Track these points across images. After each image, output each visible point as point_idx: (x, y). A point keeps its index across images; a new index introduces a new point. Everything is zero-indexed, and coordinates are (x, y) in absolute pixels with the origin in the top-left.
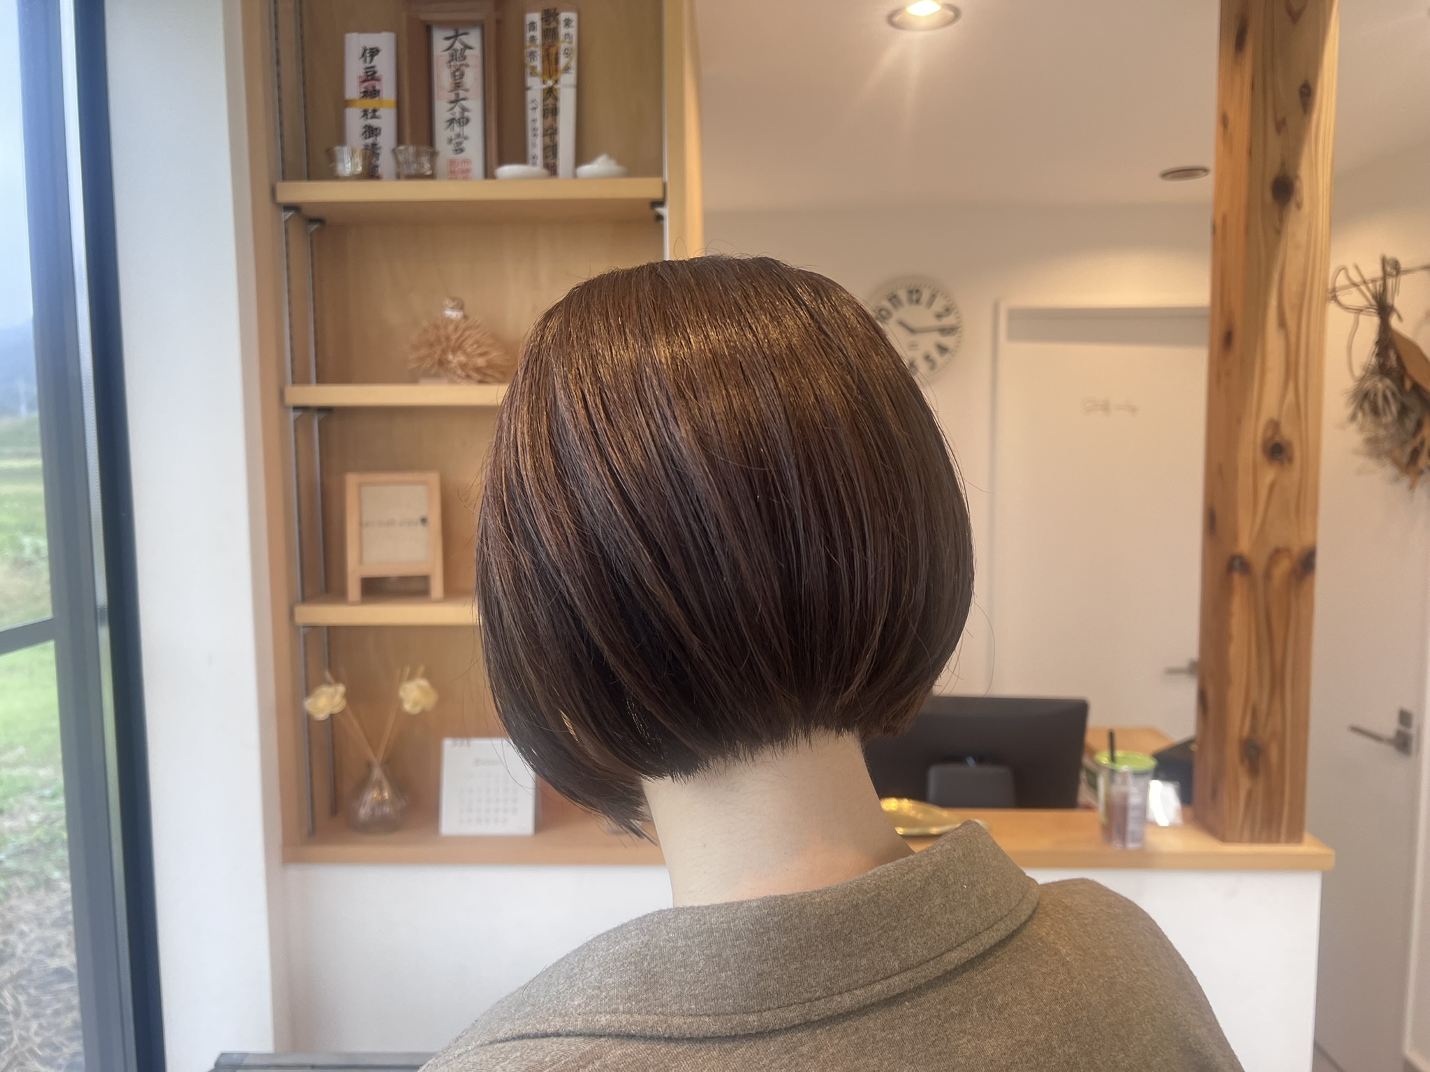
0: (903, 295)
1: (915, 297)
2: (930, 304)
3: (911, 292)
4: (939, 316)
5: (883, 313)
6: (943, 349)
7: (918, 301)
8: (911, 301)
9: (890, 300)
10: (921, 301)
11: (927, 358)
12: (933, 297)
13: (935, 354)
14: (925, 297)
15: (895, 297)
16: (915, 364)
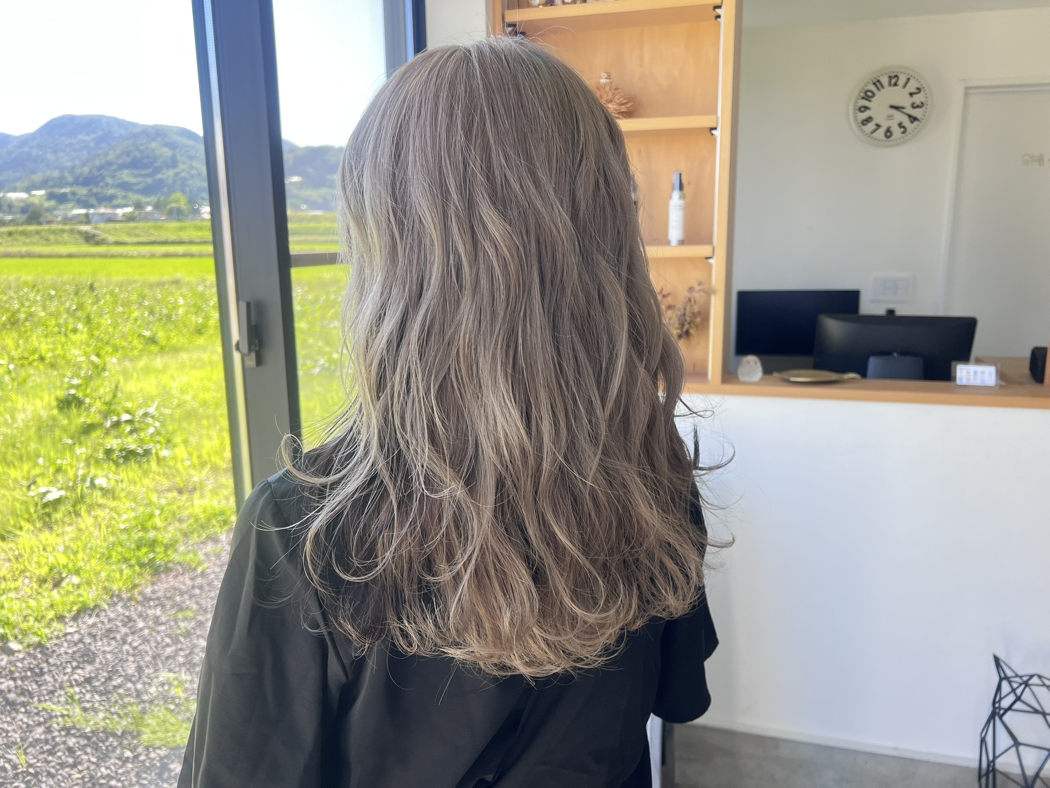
0: (885, 81)
1: (893, 81)
2: (905, 86)
3: (890, 78)
4: (911, 94)
5: (869, 94)
6: (913, 119)
7: (895, 85)
8: (890, 85)
9: (874, 84)
10: (898, 83)
11: (900, 125)
12: (908, 79)
13: (906, 122)
14: (901, 82)
15: (878, 81)
16: (891, 129)
